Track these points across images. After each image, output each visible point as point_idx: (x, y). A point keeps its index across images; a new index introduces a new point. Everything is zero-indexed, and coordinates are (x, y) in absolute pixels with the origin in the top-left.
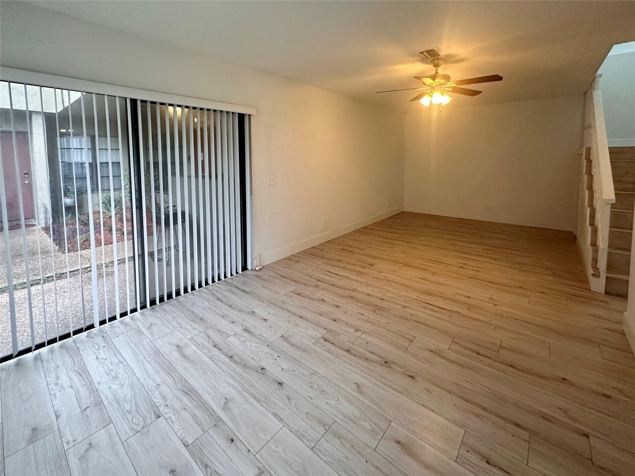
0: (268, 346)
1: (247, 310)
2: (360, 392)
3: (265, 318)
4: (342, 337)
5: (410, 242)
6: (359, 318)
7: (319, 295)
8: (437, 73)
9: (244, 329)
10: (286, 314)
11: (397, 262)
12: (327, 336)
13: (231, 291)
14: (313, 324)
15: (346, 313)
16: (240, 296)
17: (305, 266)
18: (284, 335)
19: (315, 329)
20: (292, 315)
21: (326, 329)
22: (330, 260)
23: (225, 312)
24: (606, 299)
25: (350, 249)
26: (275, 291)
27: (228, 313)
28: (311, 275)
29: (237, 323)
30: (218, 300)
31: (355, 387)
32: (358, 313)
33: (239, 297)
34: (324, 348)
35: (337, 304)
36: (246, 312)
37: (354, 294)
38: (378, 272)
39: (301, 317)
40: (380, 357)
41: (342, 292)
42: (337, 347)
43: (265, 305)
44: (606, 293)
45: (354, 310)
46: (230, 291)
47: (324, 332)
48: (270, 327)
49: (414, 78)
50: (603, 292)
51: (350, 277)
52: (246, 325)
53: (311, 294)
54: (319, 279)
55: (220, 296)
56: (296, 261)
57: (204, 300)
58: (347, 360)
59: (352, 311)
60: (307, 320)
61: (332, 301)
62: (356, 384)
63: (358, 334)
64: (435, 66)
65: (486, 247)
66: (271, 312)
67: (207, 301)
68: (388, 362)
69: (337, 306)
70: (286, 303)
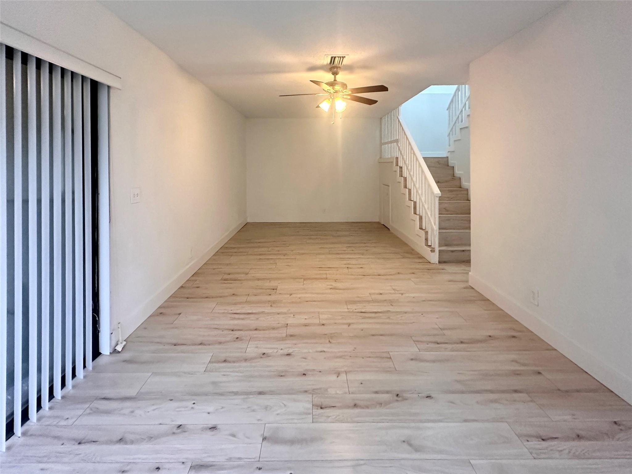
0: (260, 469)
1: (163, 428)
2: (417, 449)
3: (211, 426)
4: (332, 391)
5: (286, 254)
6: (325, 358)
7: (252, 349)
8: (335, 80)
9: (192, 468)
10: (238, 400)
11: (296, 279)
12: (318, 400)
13: (97, 412)
14: (285, 394)
15: (305, 358)
16: (126, 411)
17: (195, 318)
18: (265, 435)
19: (295, 400)
20: (246, 396)
21: (306, 391)
22: (221, 297)
23: (120, 458)
24: (442, 266)
25: (231, 276)
26: (185, 373)
27: (132, 457)
28: (215, 326)
29: (167, 466)
30: (80, 443)
31: (405, 446)
32: (317, 352)
33: (124, 414)
34: (330, 420)
35: (286, 351)
36: (166, 434)
37: (291, 331)
38: (289, 296)
39: (260, 393)
40: (388, 392)
41: (274, 334)
42: (340, 408)
43: (190, 404)
44: (439, 262)
45: (311, 351)
46: (94, 412)
47: (309, 397)
48: (234, 436)
49: (310, 82)
50: (437, 262)
51: (266, 311)
52: (187, 459)
53: (241, 352)
54: (232, 328)
55: (80, 434)
56: (176, 314)
57: (40, 462)
58: (367, 419)
59: (309, 352)
60: (272, 393)
61: (275, 351)
62: (404, 441)
63: (343, 377)
64: (333, 74)
65: (348, 245)
66: (211, 409)
67: (54, 459)
68: (399, 393)
69: (288, 355)
70: (221, 382)
